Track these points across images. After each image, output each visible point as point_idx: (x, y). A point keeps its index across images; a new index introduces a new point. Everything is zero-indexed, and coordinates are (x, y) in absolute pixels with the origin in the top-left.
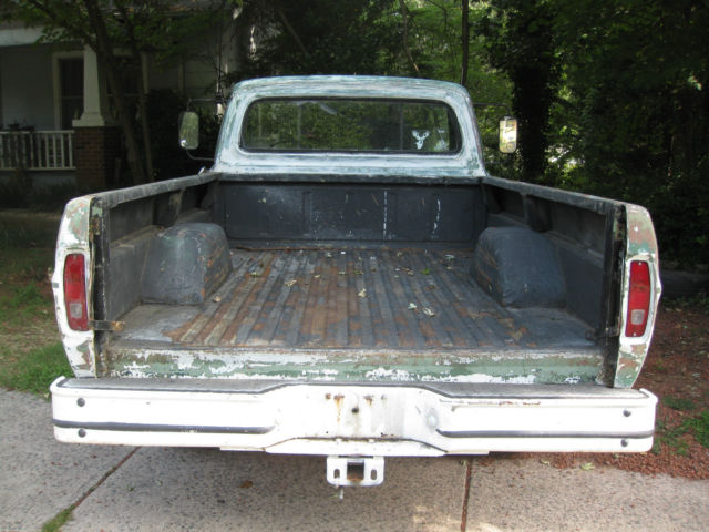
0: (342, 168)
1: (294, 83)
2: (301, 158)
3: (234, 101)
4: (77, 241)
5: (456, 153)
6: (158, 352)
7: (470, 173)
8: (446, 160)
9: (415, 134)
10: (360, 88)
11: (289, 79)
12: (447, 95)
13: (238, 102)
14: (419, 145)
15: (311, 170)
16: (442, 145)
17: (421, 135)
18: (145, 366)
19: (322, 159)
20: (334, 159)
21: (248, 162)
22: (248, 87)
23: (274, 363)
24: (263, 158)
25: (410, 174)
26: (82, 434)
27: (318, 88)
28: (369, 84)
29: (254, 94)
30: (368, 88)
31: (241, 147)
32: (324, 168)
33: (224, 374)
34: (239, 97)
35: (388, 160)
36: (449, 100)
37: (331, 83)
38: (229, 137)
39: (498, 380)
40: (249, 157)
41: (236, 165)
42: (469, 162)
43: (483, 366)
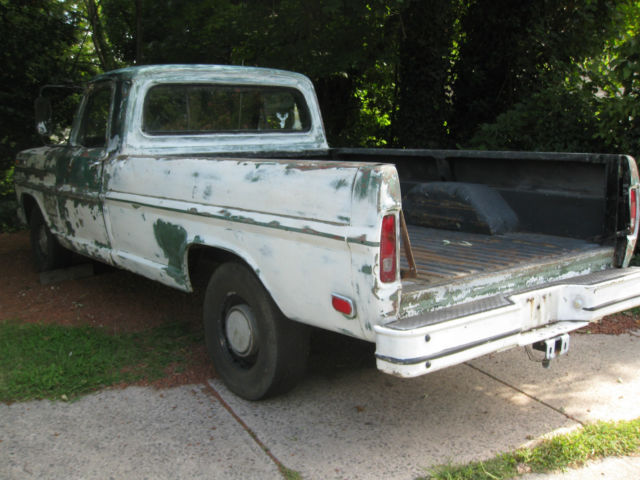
0: (229, 146)
1: (185, 71)
2: (195, 139)
3: (134, 86)
4: (394, 203)
5: (308, 130)
6: (426, 291)
7: (319, 146)
8: (302, 137)
9: (279, 116)
10: (236, 76)
11: (180, 67)
12: (299, 82)
13: (138, 87)
14: (282, 125)
15: (204, 149)
16: (298, 124)
17: (283, 116)
18: (416, 305)
19: (212, 139)
20: (222, 139)
21: (151, 145)
22: (145, 74)
23: (485, 285)
24: (163, 140)
25: (278, 149)
26: (428, 366)
27: (204, 76)
28: (242, 73)
29: (151, 80)
30: (243, 76)
31: (144, 131)
32: (214, 148)
33: (459, 301)
34: (138, 83)
35: (262, 138)
36: (300, 87)
37: (215, 71)
38: (132, 121)
39: (577, 274)
40: (151, 140)
41: (141, 148)
42: (317, 138)
43: (571, 266)
